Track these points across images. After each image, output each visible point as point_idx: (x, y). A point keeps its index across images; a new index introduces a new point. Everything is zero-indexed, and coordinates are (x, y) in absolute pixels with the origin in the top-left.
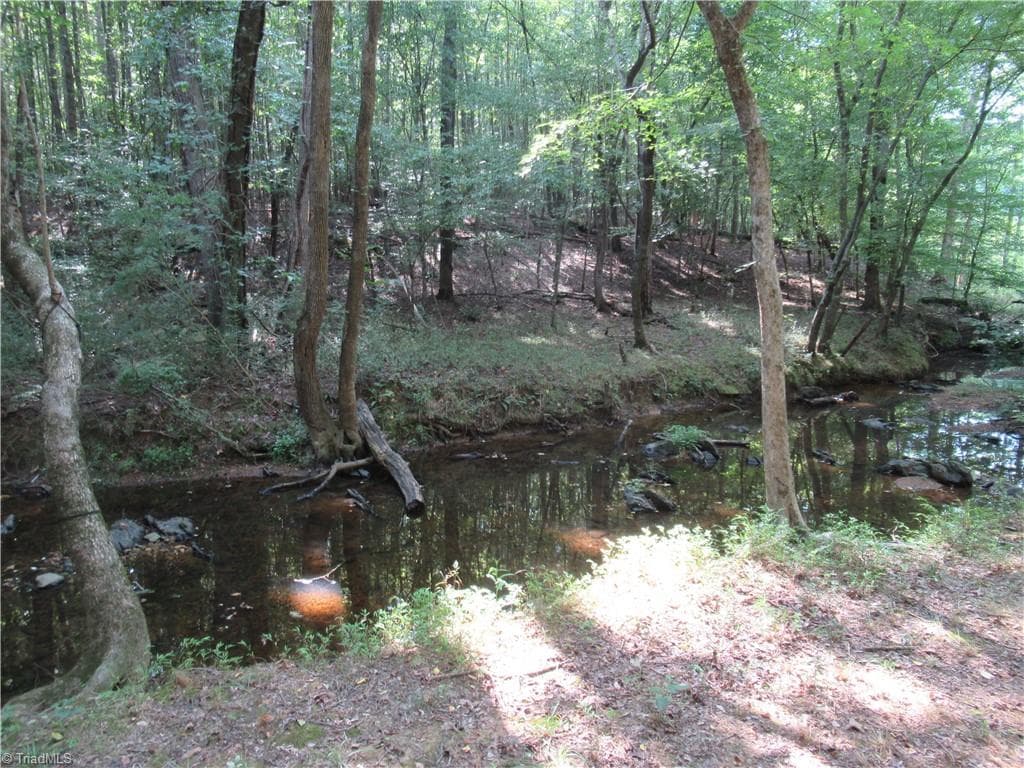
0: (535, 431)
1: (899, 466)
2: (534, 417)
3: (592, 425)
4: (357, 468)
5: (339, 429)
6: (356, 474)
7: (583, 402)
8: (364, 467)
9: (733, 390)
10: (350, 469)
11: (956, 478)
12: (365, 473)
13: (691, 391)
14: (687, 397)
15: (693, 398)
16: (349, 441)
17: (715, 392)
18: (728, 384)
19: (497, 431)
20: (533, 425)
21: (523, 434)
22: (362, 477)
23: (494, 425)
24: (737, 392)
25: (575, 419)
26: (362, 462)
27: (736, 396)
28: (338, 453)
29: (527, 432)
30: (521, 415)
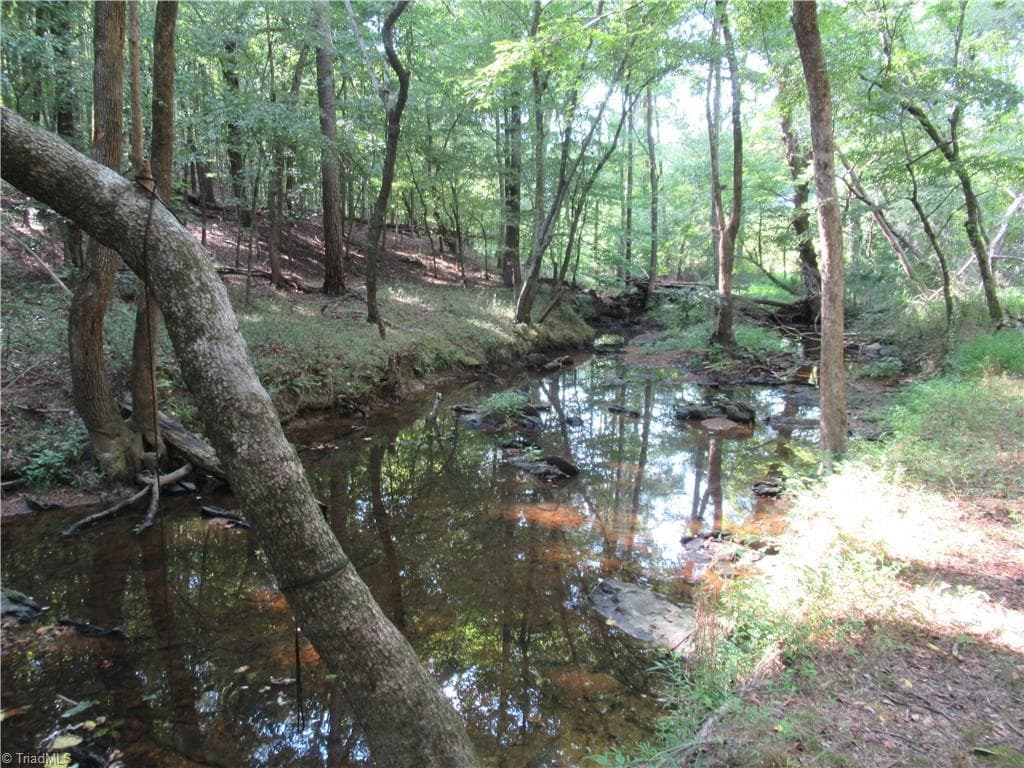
0: (327, 416)
1: (697, 411)
2: (326, 400)
3: (381, 405)
4: (178, 481)
5: (135, 432)
6: (179, 489)
7: (367, 379)
8: (185, 478)
9: (473, 361)
10: (169, 485)
11: (746, 415)
12: (191, 486)
13: (443, 365)
14: (439, 370)
15: (444, 370)
16: (148, 447)
17: (460, 363)
18: (467, 355)
19: (291, 419)
20: (327, 409)
21: (317, 421)
22: (188, 491)
23: (287, 413)
24: (477, 363)
25: (364, 399)
26: (182, 471)
27: (477, 366)
28: (138, 466)
29: (321, 418)
30: (311, 399)
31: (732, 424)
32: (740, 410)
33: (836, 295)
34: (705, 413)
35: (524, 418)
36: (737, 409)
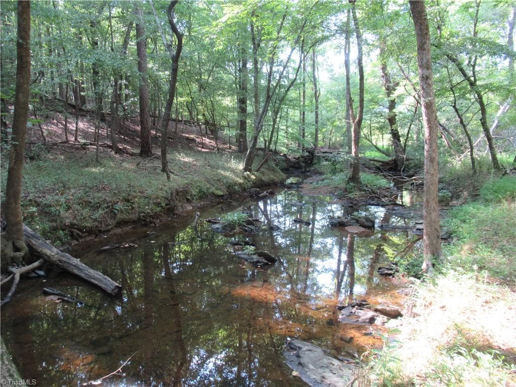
0: (134, 226)
2: (133, 217)
3: (165, 219)
4: (33, 270)
5: (8, 240)
6: (34, 275)
7: (158, 204)
8: (39, 268)
9: (220, 193)
10: (28, 273)
12: (42, 273)
13: (203, 195)
14: (201, 198)
15: (204, 198)
16: (17, 249)
17: (213, 194)
18: (216, 189)
19: (112, 229)
20: (134, 222)
21: (128, 228)
22: (39, 276)
23: (110, 225)
24: (222, 194)
25: (156, 216)
26: (36, 264)
27: (222, 196)
28: (9, 260)
29: (130, 227)
30: (125, 216)
31: (362, 229)
32: (366, 221)
33: (434, 158)
34: (347, 222)
35: (246, 226)
36: (365, 221)
